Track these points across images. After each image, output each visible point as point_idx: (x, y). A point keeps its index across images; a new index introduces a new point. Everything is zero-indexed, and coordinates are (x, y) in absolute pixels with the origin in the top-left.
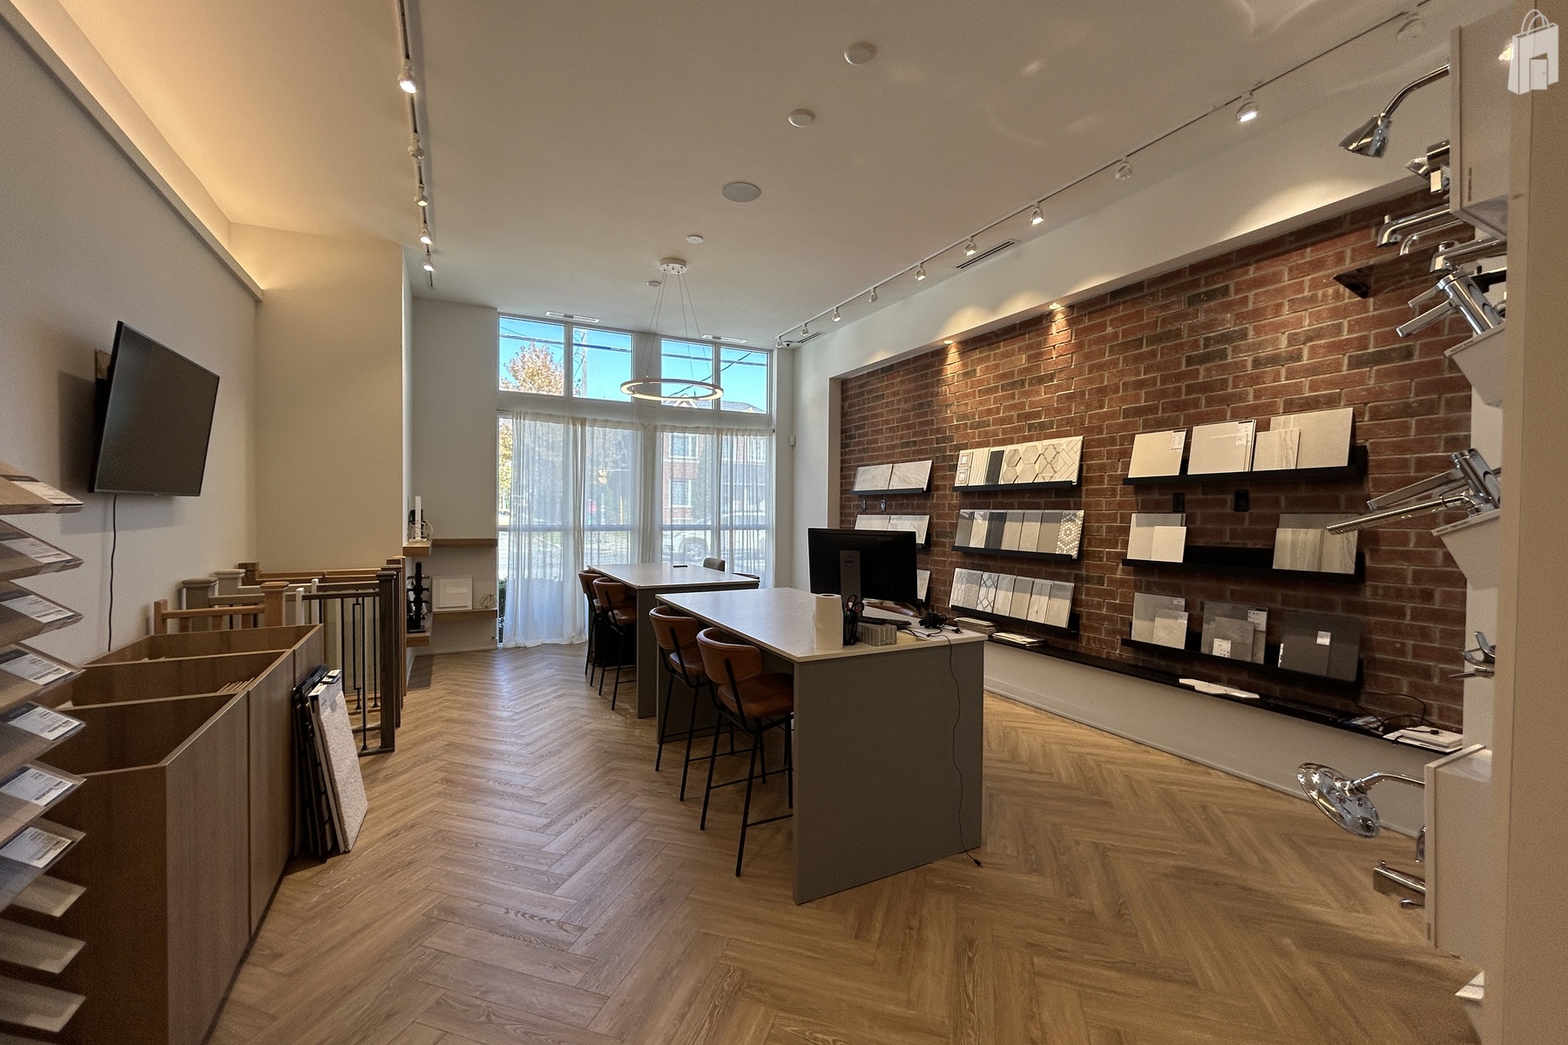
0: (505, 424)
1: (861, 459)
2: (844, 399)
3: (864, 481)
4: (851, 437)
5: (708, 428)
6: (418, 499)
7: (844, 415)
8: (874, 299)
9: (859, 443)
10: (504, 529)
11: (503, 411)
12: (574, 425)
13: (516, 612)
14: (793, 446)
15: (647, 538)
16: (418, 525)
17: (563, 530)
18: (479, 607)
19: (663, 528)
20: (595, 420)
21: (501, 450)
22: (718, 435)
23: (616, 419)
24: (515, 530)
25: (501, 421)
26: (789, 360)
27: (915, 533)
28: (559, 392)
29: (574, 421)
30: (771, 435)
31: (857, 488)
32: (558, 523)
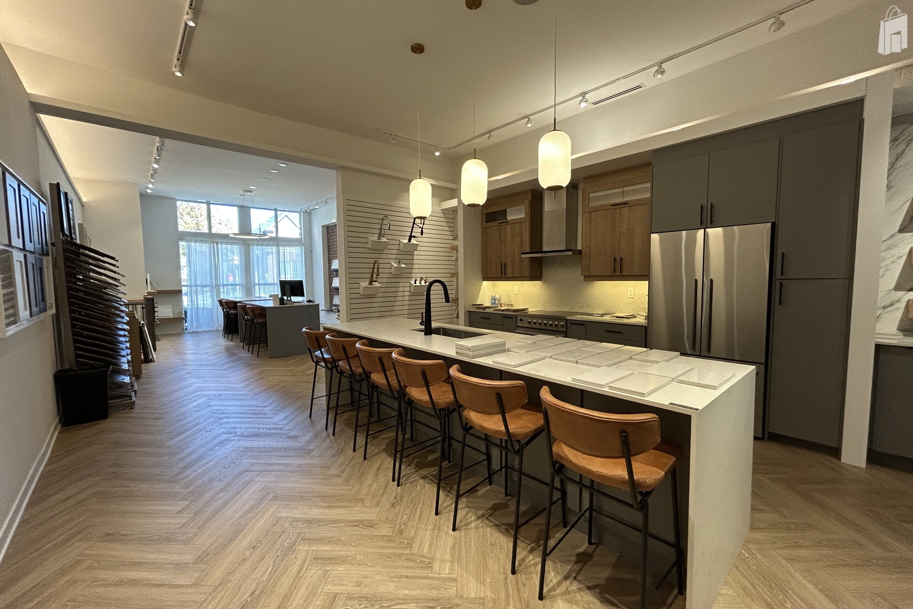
0: (182, 244)
1: (334, 257)
2: (328, 233)
3: (334, 265)
4: (330, 248)
5: (273, 244)
6: (148, 275)
7: (328, 240)
8: (326, 203)
9: (333, 251)
10: (184, 286)
11: (182, 240)
12: (213, 244)
13: (192, 317)
14: (311, 251)
15: (248, 288)
16: (149, 284)
17: (211, 286)
18: (176, 316)
19: (255, 285)
20: (223, 242)
21: (181, 251)
22: (278, 247)
23: (232, 242)
24: (189, 286)
25: (180, 243)
26: (307, 217)
27: (301, 282)
28: (207, 231)
29: (213, 242)
30: (301, 247)
31: (332, 268)
32: (208, 283)
